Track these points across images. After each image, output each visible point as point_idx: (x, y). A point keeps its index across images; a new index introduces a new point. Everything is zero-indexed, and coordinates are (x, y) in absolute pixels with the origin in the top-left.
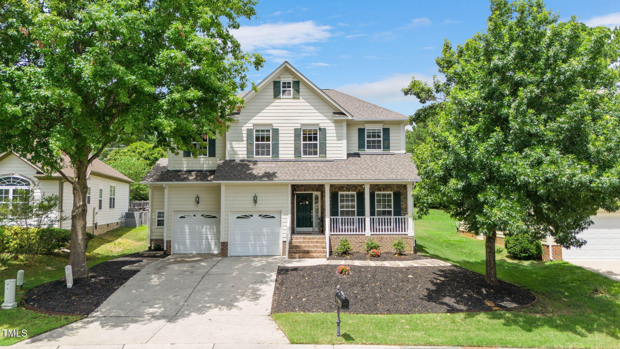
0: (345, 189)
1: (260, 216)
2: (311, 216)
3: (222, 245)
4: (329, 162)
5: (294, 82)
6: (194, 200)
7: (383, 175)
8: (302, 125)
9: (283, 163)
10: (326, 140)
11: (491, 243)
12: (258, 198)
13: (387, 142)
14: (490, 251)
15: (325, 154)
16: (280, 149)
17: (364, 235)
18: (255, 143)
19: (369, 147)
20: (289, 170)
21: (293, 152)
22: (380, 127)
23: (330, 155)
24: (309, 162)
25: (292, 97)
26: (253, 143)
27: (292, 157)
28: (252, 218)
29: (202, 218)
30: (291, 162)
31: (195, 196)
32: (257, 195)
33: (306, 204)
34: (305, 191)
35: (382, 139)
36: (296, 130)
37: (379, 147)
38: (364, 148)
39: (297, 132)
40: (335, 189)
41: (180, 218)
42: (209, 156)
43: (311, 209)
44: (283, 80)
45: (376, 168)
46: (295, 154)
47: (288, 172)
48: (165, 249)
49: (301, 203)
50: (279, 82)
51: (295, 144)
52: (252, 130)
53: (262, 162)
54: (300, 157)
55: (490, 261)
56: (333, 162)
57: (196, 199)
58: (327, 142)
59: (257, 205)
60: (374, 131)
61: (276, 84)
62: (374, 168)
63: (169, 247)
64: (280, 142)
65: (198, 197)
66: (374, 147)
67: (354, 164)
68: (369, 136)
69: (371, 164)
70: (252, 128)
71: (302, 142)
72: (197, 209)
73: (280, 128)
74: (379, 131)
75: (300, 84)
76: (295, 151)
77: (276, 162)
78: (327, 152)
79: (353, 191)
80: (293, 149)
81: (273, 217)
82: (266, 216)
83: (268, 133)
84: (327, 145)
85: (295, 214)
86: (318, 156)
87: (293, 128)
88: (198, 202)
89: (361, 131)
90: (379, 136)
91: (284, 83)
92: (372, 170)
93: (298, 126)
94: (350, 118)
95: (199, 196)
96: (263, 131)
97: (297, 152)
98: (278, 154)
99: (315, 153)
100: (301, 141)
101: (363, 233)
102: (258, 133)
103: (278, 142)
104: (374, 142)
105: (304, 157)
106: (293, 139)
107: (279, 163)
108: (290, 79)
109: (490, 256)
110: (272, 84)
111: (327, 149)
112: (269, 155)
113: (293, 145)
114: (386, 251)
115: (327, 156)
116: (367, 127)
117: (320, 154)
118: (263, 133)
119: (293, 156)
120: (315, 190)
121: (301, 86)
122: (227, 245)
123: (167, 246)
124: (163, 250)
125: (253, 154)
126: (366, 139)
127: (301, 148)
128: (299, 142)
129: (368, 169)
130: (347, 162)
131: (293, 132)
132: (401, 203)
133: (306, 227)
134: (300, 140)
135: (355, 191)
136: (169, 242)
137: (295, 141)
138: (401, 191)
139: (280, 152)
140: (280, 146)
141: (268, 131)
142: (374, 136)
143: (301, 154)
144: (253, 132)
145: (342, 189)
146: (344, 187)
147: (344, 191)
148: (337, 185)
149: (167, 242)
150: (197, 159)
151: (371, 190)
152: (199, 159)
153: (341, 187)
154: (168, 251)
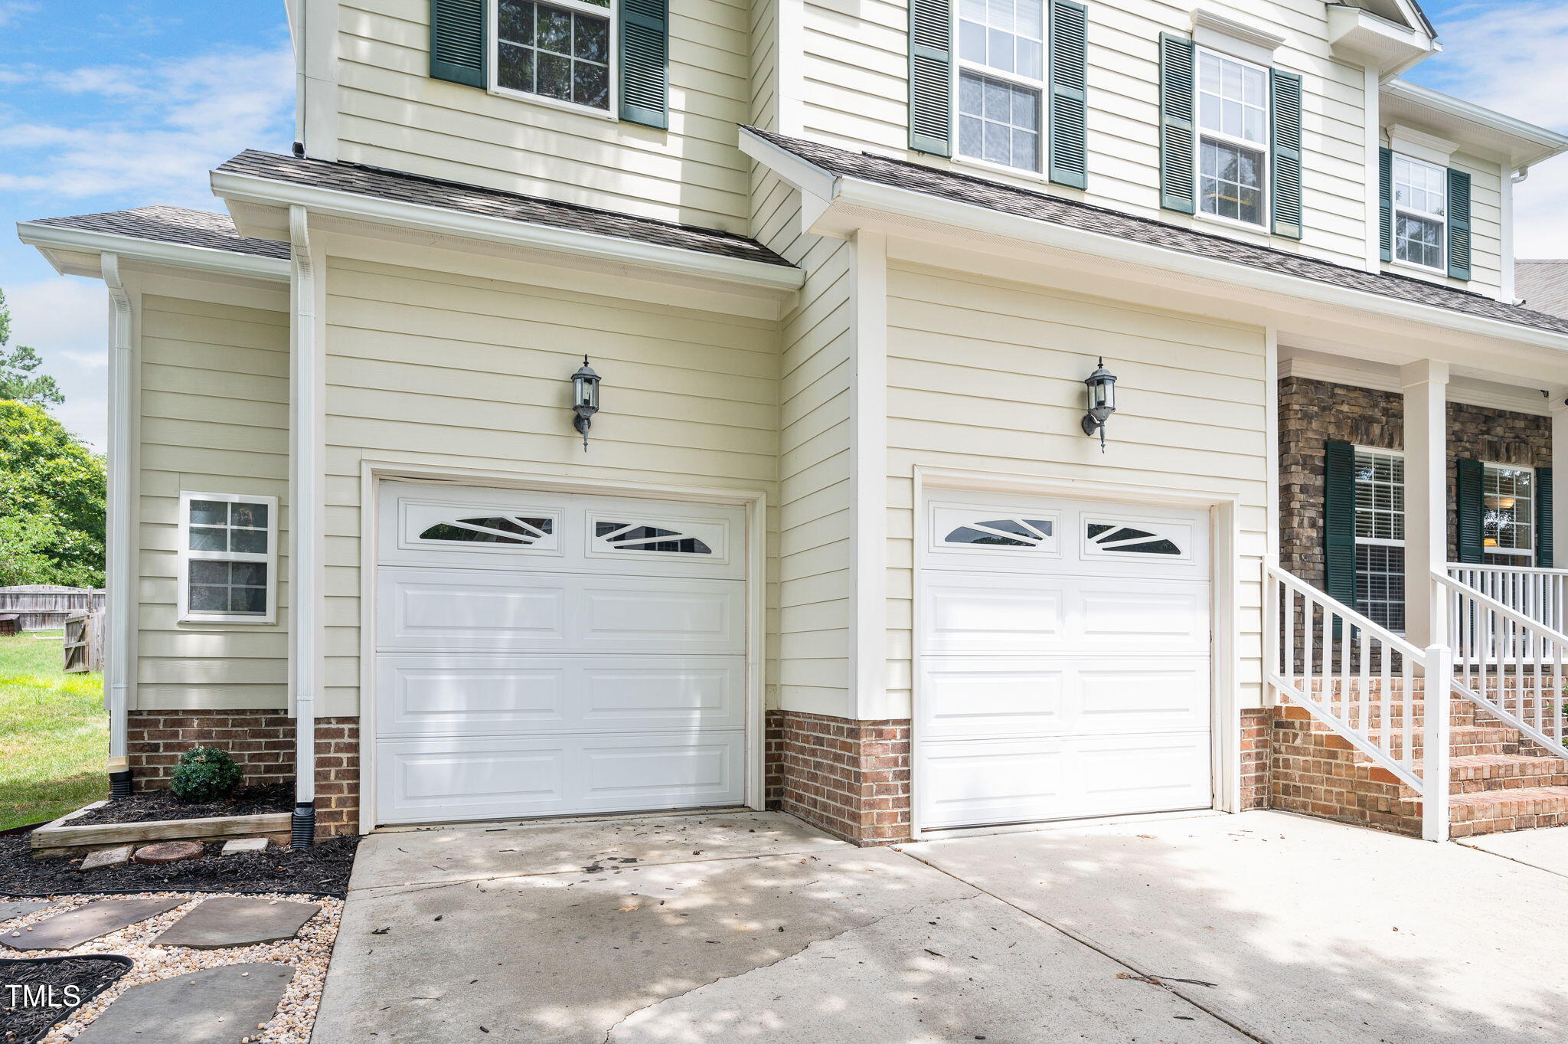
8: (1201, 24)
29: (598, 543)
35: (1445, 220)
36: (1169, 46)
37: (1432, 259)
38: (1387, 246)
39: (1175, 61)
40: (1338, 426)
41: (426, 535)
48: (305, 790)
57: (570, 391)
63: (339, 766)
65: (588, 376)
66: (1416, 254)
72: (577, 476)
86: (1267, 228)
87: (1154, 33)
88: (581, 419)
93: (1179, 27)
95: (602, 368)
97: (1174, 183)
106: (1154, 94)
116: (1400, 148)
117: (1274, 215)
123: (323, 764)
124: (282, 796)
126: (1395, 206)
131: (1154, 54)
143: (1193, 200)
145: (1367, 431)
146: (1371, 420)
147: (1372, 443)
148: (1345, 408)
149: (318, 733)
150: (528, 116)
151: (1457, 426)
152: (544, 119)
153: (1363, 417)
154: (326, 803)
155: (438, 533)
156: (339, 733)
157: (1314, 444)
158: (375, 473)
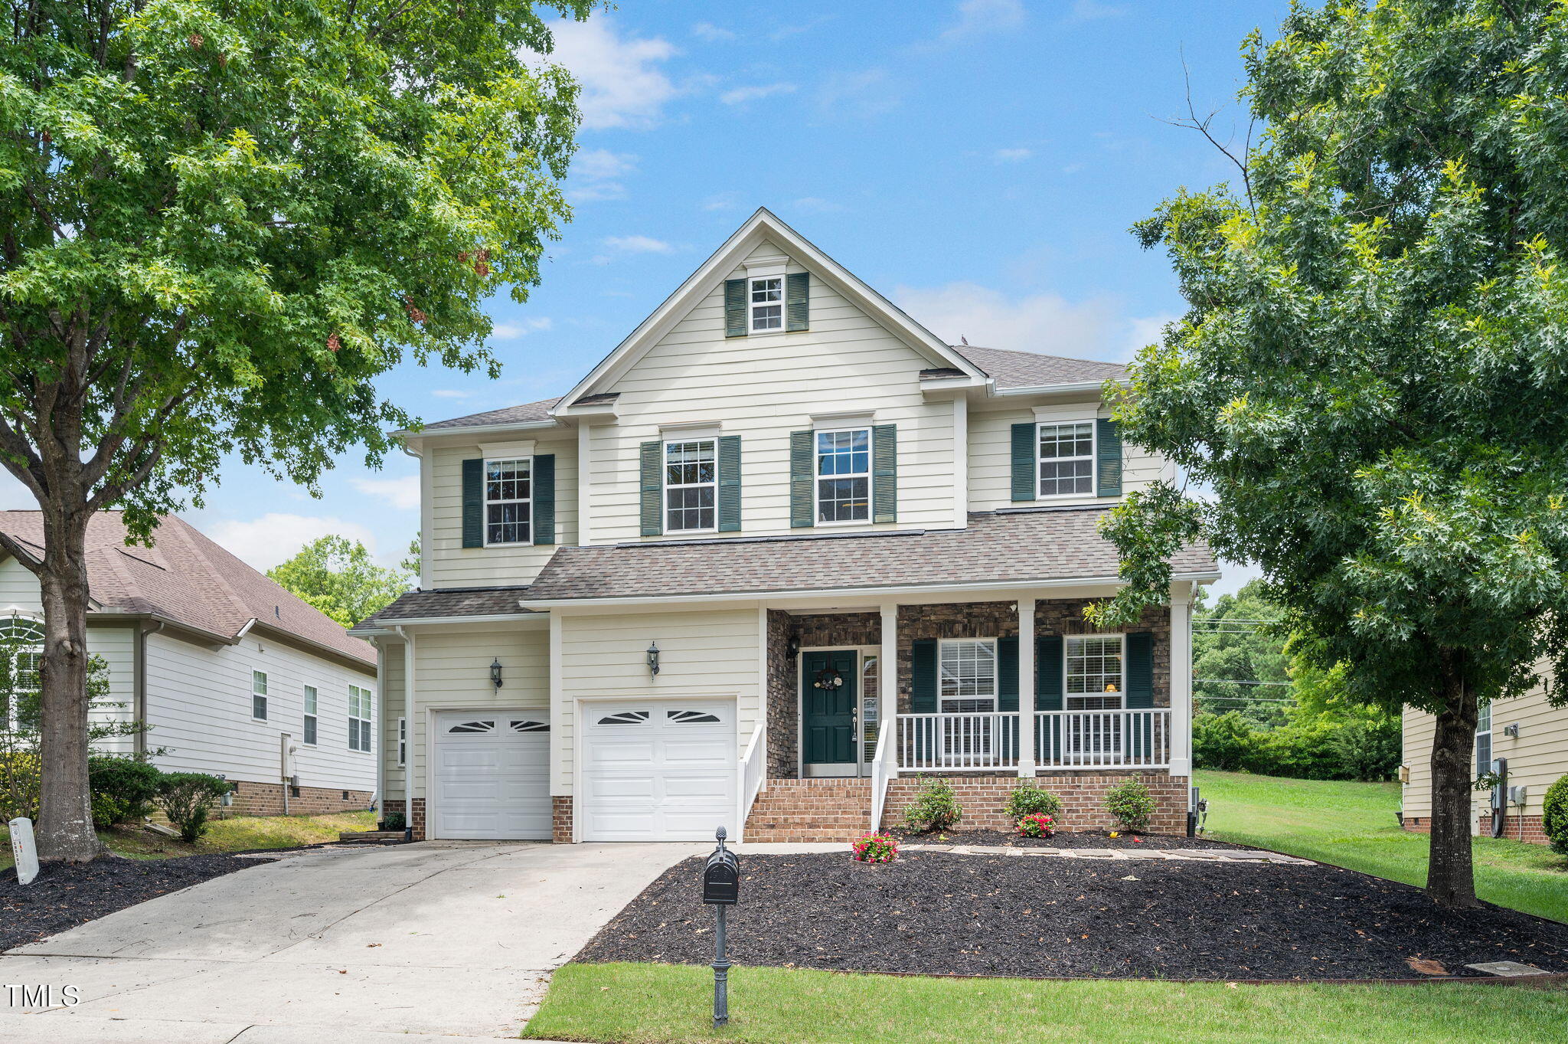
0: (959, 628)
1: (670, 714)
2: (851, 727)
3: (555, 807)
4: (904, 539)
5: (791, 278)
6: (487, 673)
7: (1083, 563)
8: (817, 418)
9: (755, 546)
10: (895, 467)
11: (1452, 749)
12: (663, 658)
13: (1112, 467)
14: (1447, 779)
15: (895, 513)
16: (744, 503)
17: (1015, 774)
18: (666, 487)
19: (1047, 488)
20: (764, 565)
21: (787, 512)
22: (1087, 416)
23: (908, 517)
24: (836, 542)
25: (783, 327)
26: (660, 490)
27: (782, 527)
28: (646, 721)
29: (513, 730)
30: (779, 544)
31: (491, 662)
32: (658, 647)
33: (836, 688)
34: (830, 644)
35: (1093, 457)
36: (796, 437)
37: (1085, 486)
38: (1032, 490)
39: (801, 444)
40: (925, 630)
41: (451, 731)
42: (536, 543)
43: (852, 702)
44: (755, 275)
45: (1062, 546)
46: (792, 518)
47: (761, 571)
48: (409, 823)
49: (817, 685)
50: (743, 282)
51: (793, 484)
52: (658, 445)
53: (686, 548)
54: (811, 525)
55: (1447, 820)
56: (919, 538)
57: (492, 672)
58: (900, 471)
59: (660, 680)
60: (1068, 433)
61: (734, 289)
62: (1054, 548)
63: (420, 816)
64: (744, 481)
65: (497, 667)
66: (1066, 487)
67: (989, 538)
68: (1047, 451)
69: (1049, 538)
70: (656, 439)
71: (817, 477)
72: (498, 704)
73: (744, 436)
74: (1082, 431)
75: (812, 282)
76: (793, 507)
77: (732, 546)
78: (900, 506)
79: (987, 636)
80: (787, 501)
81: (712, 719)
82: (691, 717)
83: (706, 455)
84: (900, 483)
85: (800, 718)
86: (870, 521)
87: (787, 433)
88: (498, 682)
89: (1022, 435)
90: (1085, 448)
91: (759, 285)
92: (1049, 555)
93: (803, 424)
94: (976, 381)
95: (501, 662)
96: (690, 448)
97: (800, 515)
98: (739, 520)
99: (862, 513)
100: (812, 474)
101: (1011, 768)
102: (676, 457)
103: (739, 479)
104: (1066, 468)
105: (822, 527)
106: (787, 467)
107: (739, 547)
108: (777, 270)
109: (1445, 799)
110: (721, 291)
111: (900, 495)
112: (712, 526)
113: (787, 489)
114: (1088, 827)
115: (900, 518)
116: (1045, 419)
117: (875, 513)
118: (689, 456)
119: (787, 524)
120: (864, 640)
121: (815, 291)
122: (571, 807)
123: (415, 815)
124: (404, 827)
125: (660, 525)
126: (1039, 460)
127: (811, 497)
128: (808, 478)
129: (1032, 552)
130: (965, 535)
131: (787, 444)
132: (1156, 671)
133: (836, 760)
134: (808, 470)
135: (993, 635)
136: (419, 804)
137: (793, 473)
138: (1154, 630)
139: (744, 515)
140: (744, 492)
141: (707, 446)
142: (1066, 450)
143: (813, 520)
144: (660, 454)
145: (951, 630)
146: (954, 622)
147: (956, 636)
148: (933, 618)
149: (414, 804)
150: (501, 553)
151: (1040, 615)
152: (508, 553)
153: (947, 621)
154: (416, 829)
155: (455, 730)
156: (420, 804)
157: (906, 643)
158: (431, 710)
